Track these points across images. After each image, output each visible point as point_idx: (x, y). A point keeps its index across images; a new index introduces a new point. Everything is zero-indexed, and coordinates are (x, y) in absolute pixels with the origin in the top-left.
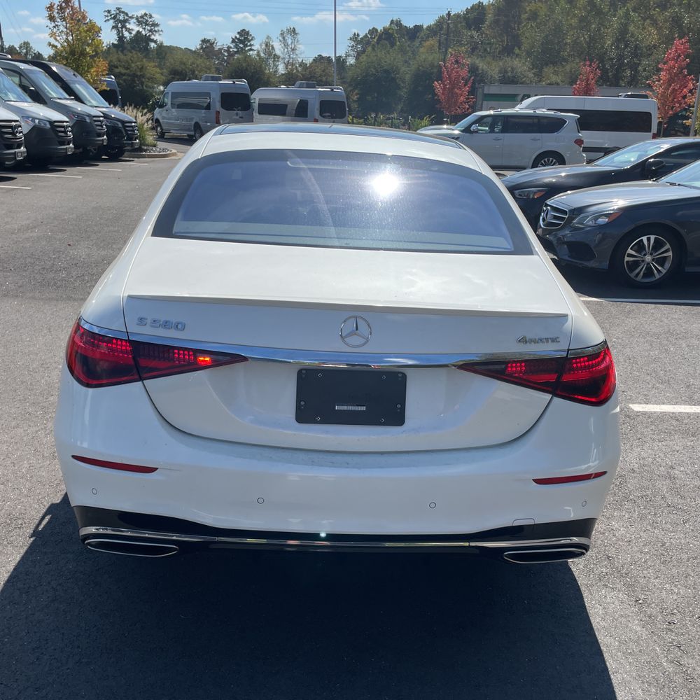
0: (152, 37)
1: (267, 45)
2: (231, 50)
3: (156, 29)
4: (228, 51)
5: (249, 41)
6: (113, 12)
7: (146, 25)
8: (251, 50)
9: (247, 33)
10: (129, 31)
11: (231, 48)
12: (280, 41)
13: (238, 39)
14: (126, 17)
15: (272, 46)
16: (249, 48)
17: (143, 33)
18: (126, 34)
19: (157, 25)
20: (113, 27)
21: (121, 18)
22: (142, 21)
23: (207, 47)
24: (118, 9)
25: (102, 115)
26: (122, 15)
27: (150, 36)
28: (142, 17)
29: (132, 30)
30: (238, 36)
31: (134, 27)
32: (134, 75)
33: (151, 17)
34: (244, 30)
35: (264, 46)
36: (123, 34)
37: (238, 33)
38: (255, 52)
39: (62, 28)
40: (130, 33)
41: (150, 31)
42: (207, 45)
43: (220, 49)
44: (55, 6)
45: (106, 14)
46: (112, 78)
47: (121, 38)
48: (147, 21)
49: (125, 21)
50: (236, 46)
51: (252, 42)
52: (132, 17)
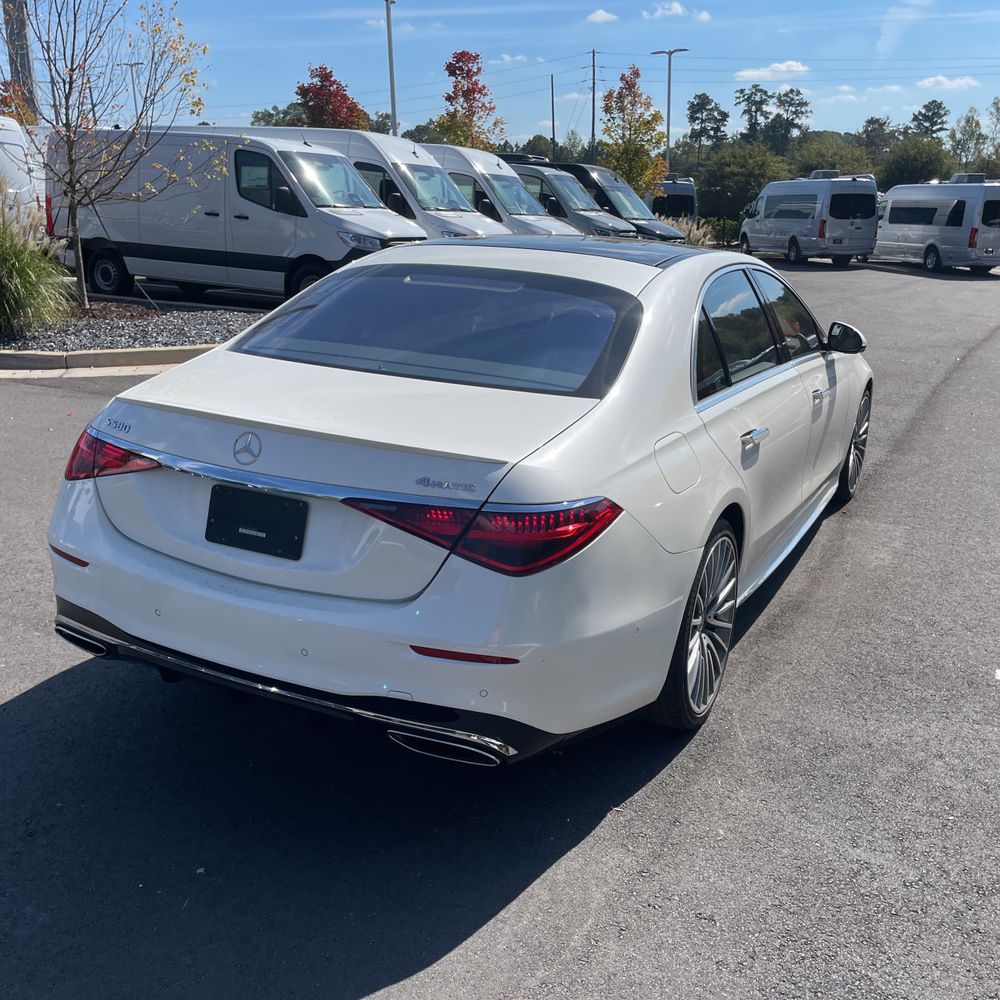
0: (796, 121)
1: (968, 121)
2: (910, 131)
3: (803, 109)
4: (905, 133)
5: (941, 116)
6: (747, 92)
7: (791, 105)
8: (941, 129)
9: (939, 106)
10: (766, 115)
11: (910, 128)
12: (991, 113)
13: (924, 115)
14: (764, 97)
15: (978, 124)
16: (938, 127)
17: (785, 116)
18: (761, 120)
19: (806, 104)
20: (745, 112)
21: (757, 98)
22: (784, 100)
23: (874, 130)
24: (755, 86)
25: (635, 229)
26: (759, 94)
27: (793, 119)
28: (786, 95)
29: (770, 113)
30: (923, 111)
31: (772, 109)
32: (751, 175)
33: (798, 93)
34: (934, 101)
35: (963, 123)
36: (756, 120)
37: (925, 107)
38: (948, 132)
39: (618, 121)
40: (767, 118)
41: (794, 113)
42: (875, 125)
43: (893, 132)
44: (615, 95)
45: (738, 95)
46: (690, 181)
47: (753, 125)
48: (792, 99)
49: (762, 102)
50: (919, 126)
51: (944, 119)
52: (772, 97)
